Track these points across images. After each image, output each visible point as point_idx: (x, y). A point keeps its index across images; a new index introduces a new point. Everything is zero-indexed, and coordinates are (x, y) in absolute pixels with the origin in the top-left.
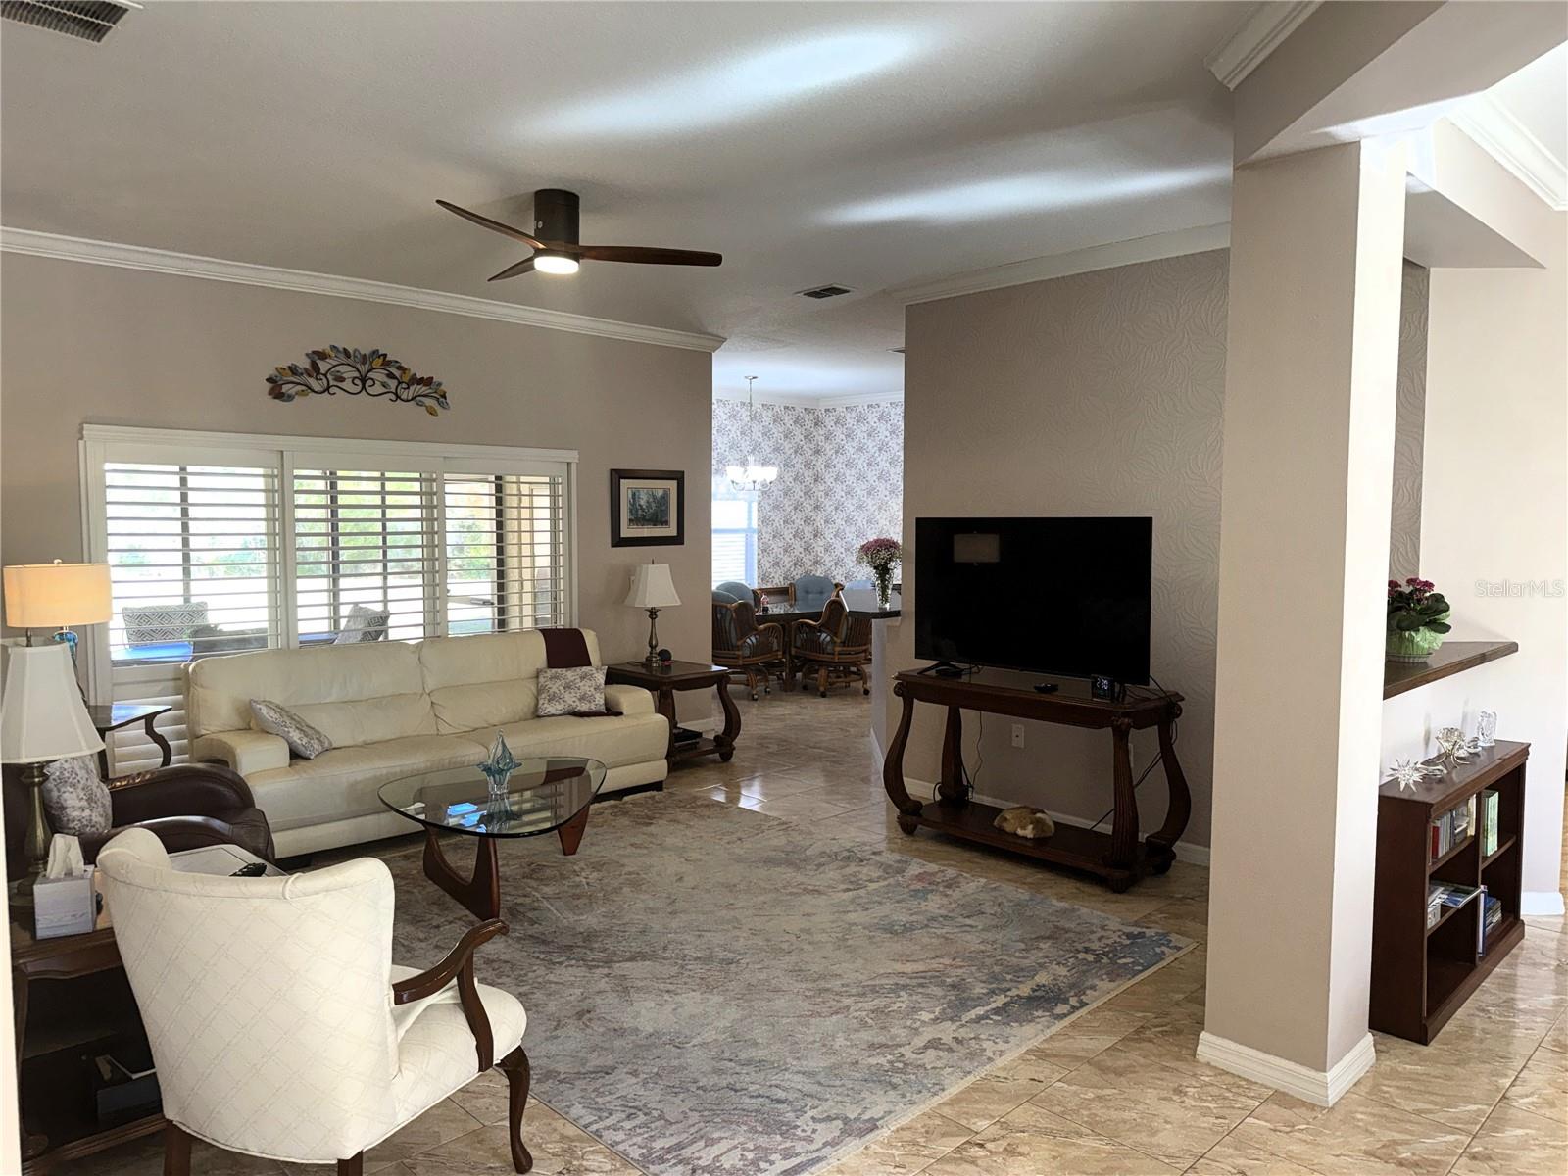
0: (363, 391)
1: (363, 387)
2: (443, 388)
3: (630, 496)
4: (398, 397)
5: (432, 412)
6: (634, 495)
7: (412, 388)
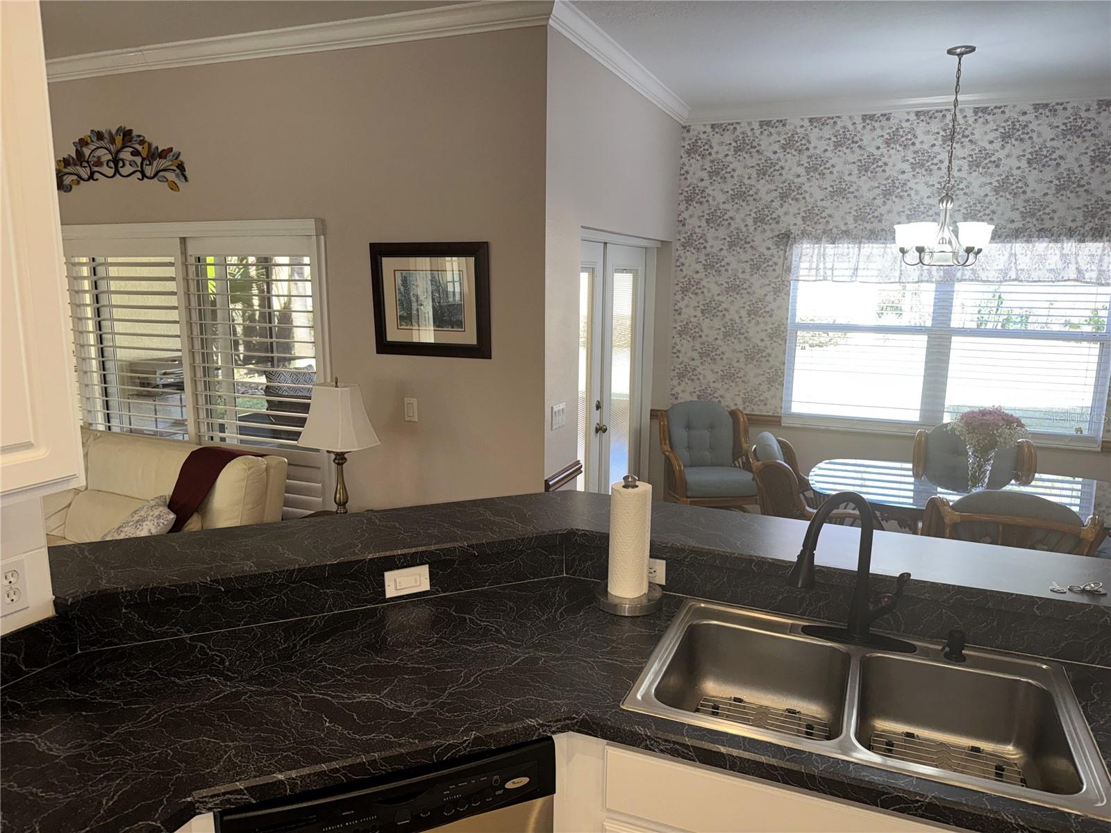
0: (117, 175)
1: (117, 171)
2: (181, 158)
3: (399, 281)
4: (144, 176)
5: (174, 187)
6: (405, 280)
7: (155, 163)
